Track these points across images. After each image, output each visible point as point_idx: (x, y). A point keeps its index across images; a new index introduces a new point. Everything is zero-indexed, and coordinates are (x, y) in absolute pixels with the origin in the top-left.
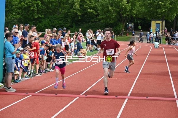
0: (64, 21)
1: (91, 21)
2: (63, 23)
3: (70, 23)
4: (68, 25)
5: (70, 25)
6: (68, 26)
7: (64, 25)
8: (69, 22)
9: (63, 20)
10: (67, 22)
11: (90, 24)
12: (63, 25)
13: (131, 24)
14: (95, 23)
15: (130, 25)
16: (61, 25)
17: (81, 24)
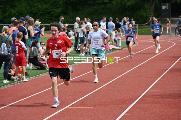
0: (52, 4)
1: (97, 2)
2: (51, 8)
3: (63, 8)
4: (60, 11)
5: (63, 10)
6: (59, 13)
7: (53, 11)
8: (60, 5)
9: (50, 3)
10: (57, 6)
11: (95, 7)
12: (51, 10)
13: (166, 5)
14: (103, 6)
15: (164, 7)
16: (46, 11)
17: (81, 8)
